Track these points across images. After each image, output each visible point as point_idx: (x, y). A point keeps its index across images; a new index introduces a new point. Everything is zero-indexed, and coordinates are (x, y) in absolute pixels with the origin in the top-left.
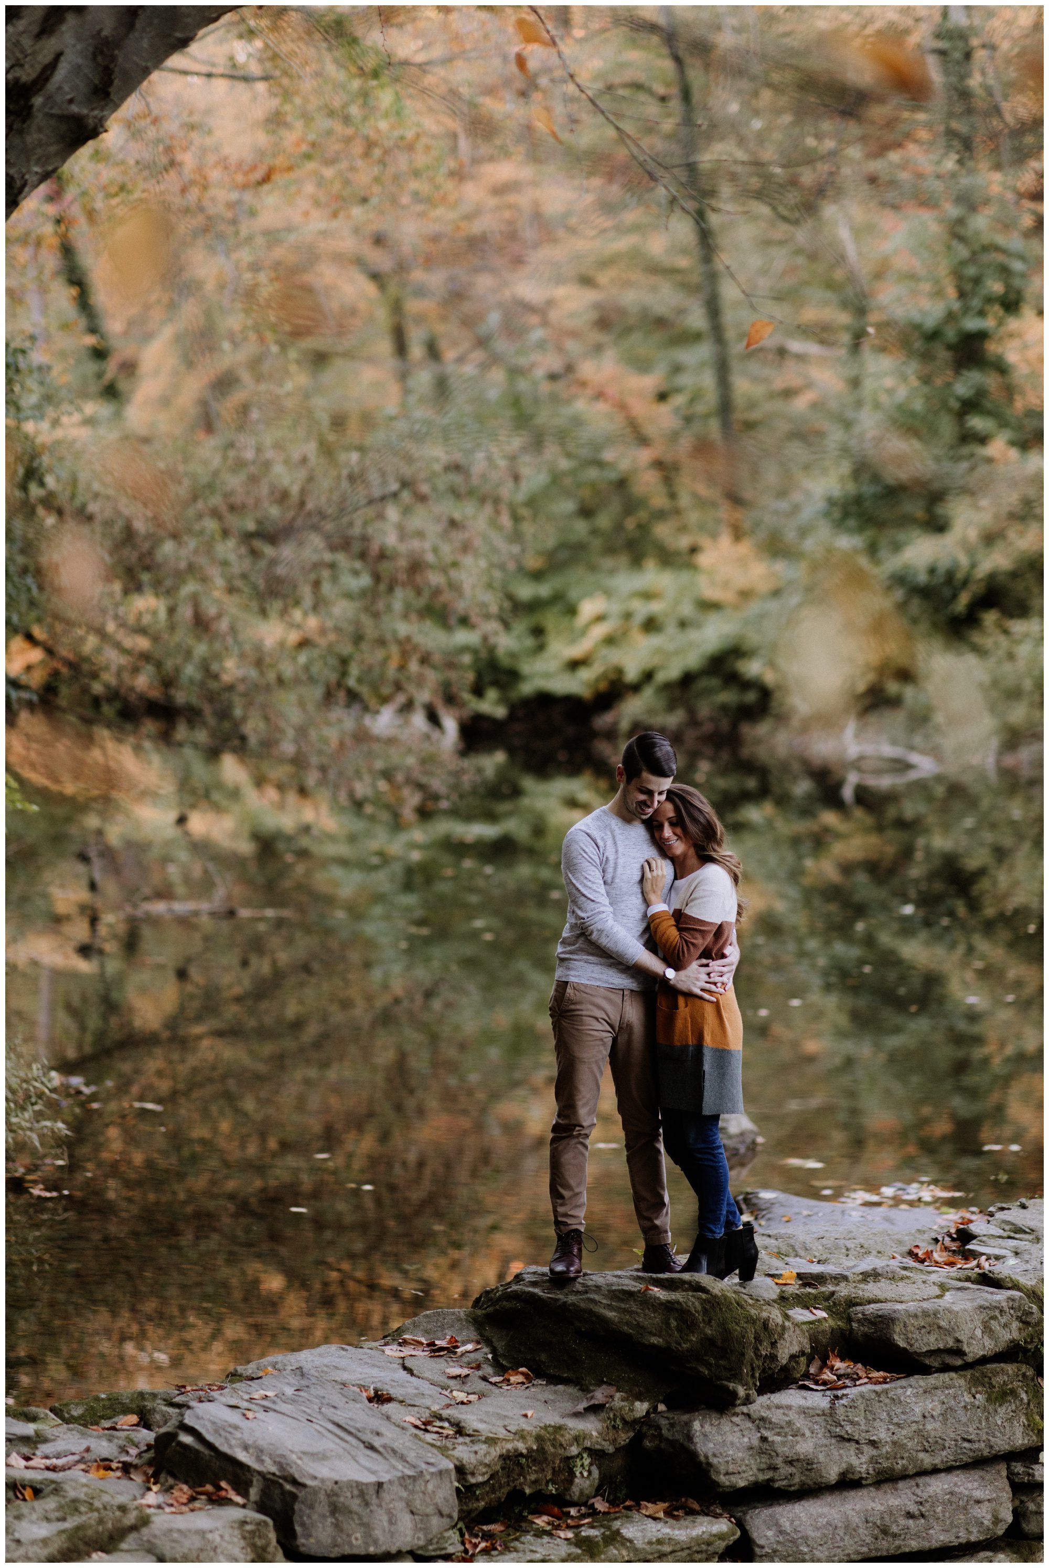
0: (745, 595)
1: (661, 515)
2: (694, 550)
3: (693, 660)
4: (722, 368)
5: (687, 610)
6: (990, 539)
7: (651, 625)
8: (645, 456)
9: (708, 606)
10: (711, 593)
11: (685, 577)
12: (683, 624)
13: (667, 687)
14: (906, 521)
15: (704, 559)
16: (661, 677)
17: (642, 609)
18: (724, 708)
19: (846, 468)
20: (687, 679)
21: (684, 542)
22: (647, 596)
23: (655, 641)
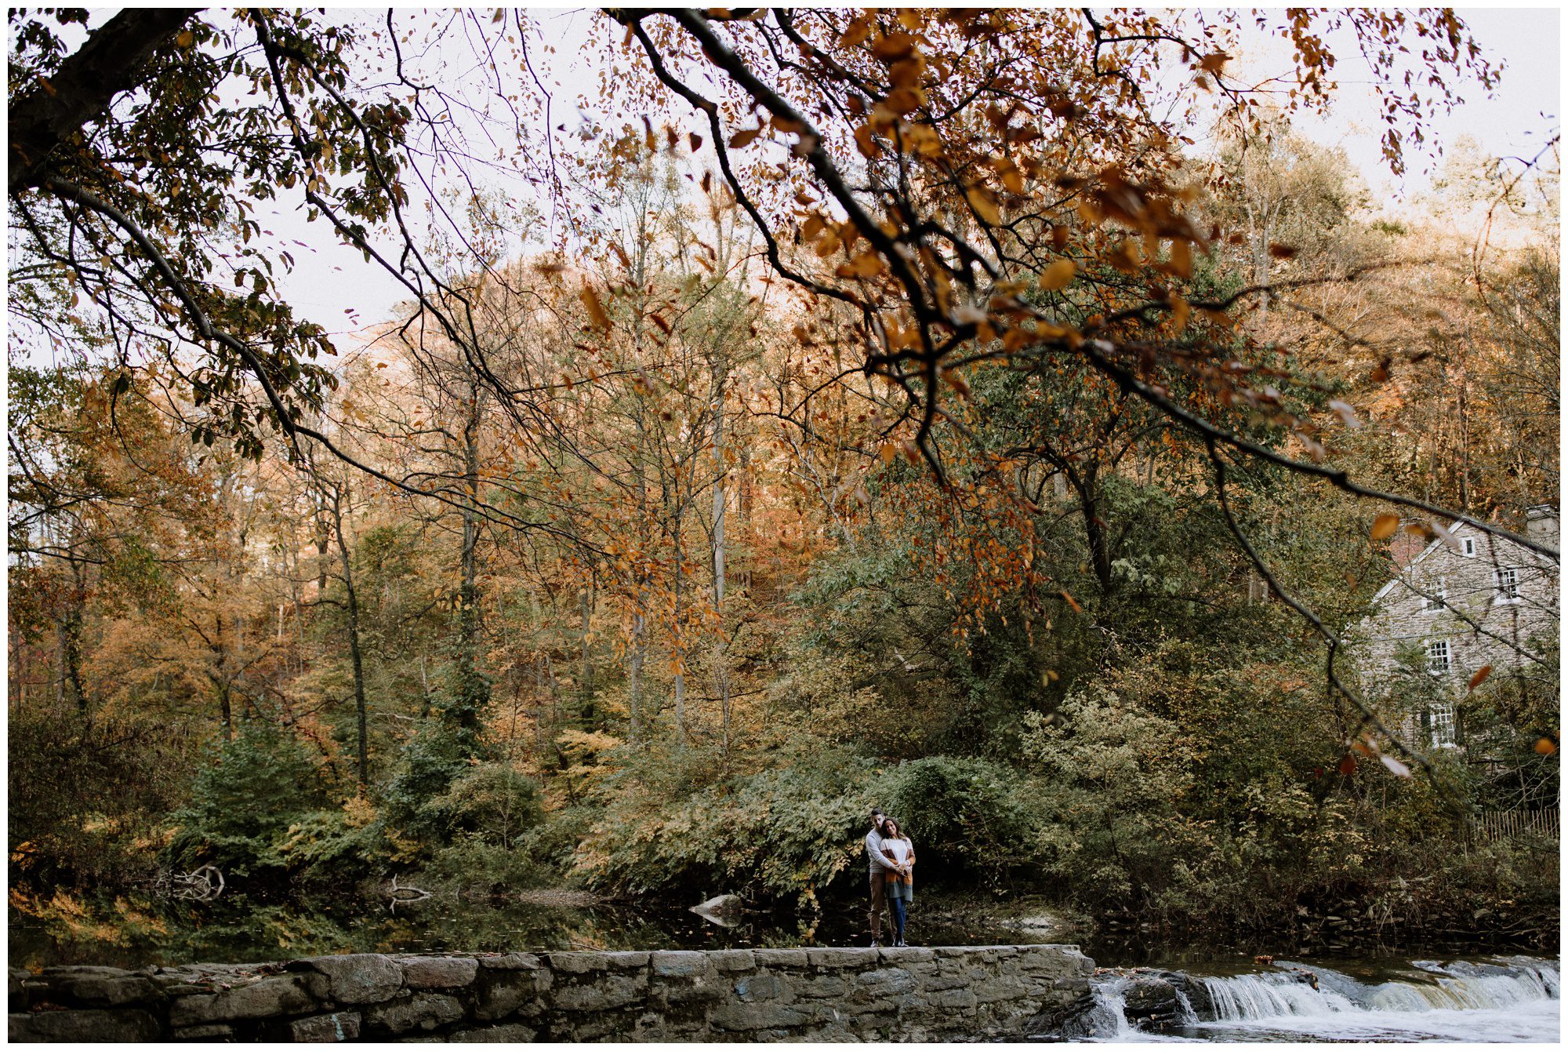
0: (364, 823)
1: (331, 787)
2: (344, 802)
3: (335, 852)
4: (362, 725)
5: (337, 829)
6: (468, 796)
7: (319, 835)
8: (324, 760)
9: (345, 827)
10: (347, 821)
11: (337, 815)
12: (334, 835)
13: (324, 862)
14: (432, 790)
15: (346, 807)
16: (321, 858)
17: (316, 828)
18: (348, 873)
19: (410, 765)
20: (334, 858)
21: (340, 799)
22: (320, 822)
23: (320, 842)
